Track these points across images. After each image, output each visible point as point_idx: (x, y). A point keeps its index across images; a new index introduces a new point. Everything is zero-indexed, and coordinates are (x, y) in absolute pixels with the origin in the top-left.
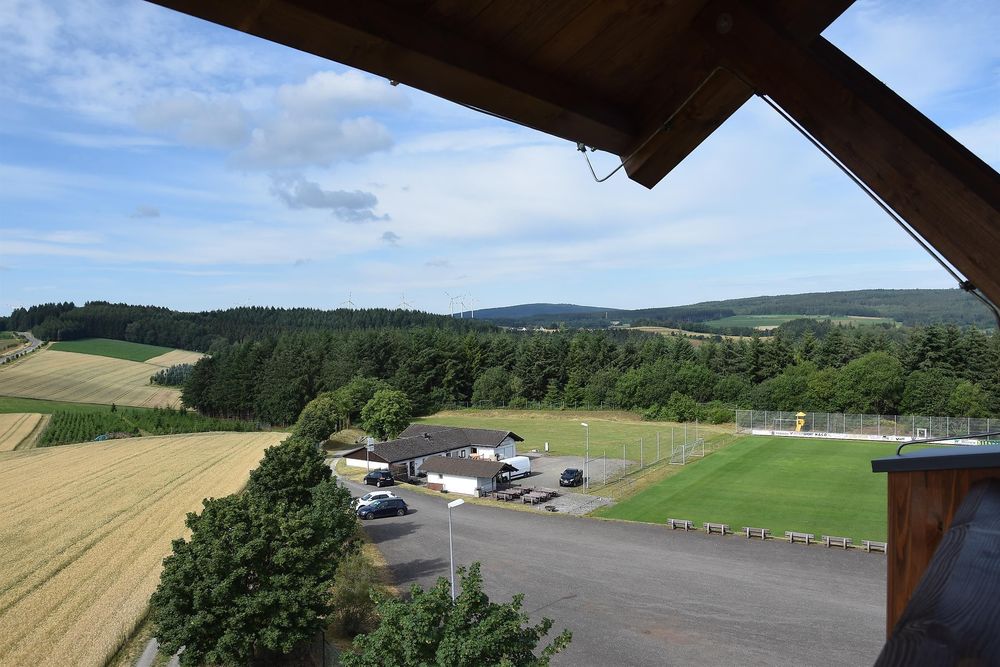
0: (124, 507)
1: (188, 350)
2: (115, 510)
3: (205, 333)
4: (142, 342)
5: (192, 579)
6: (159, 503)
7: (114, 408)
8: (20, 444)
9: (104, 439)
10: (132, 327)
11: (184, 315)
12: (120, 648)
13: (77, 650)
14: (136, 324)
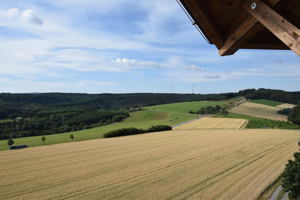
0: (270, 148)
1: (290, 103)
2: (268, 148)
3: (296, 98)
4: (275, 101)
5: (295, 172)
6: (281, 149)
7: (266, 120)
8: (241, 127)
9: (263, 128)
10: (272, 96)
11: (289, 93)
12: (269, 187)
13: (258, 183)
14: (273, 95)
